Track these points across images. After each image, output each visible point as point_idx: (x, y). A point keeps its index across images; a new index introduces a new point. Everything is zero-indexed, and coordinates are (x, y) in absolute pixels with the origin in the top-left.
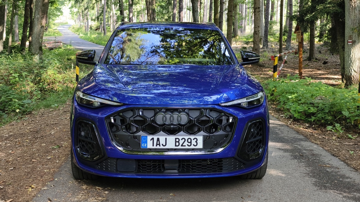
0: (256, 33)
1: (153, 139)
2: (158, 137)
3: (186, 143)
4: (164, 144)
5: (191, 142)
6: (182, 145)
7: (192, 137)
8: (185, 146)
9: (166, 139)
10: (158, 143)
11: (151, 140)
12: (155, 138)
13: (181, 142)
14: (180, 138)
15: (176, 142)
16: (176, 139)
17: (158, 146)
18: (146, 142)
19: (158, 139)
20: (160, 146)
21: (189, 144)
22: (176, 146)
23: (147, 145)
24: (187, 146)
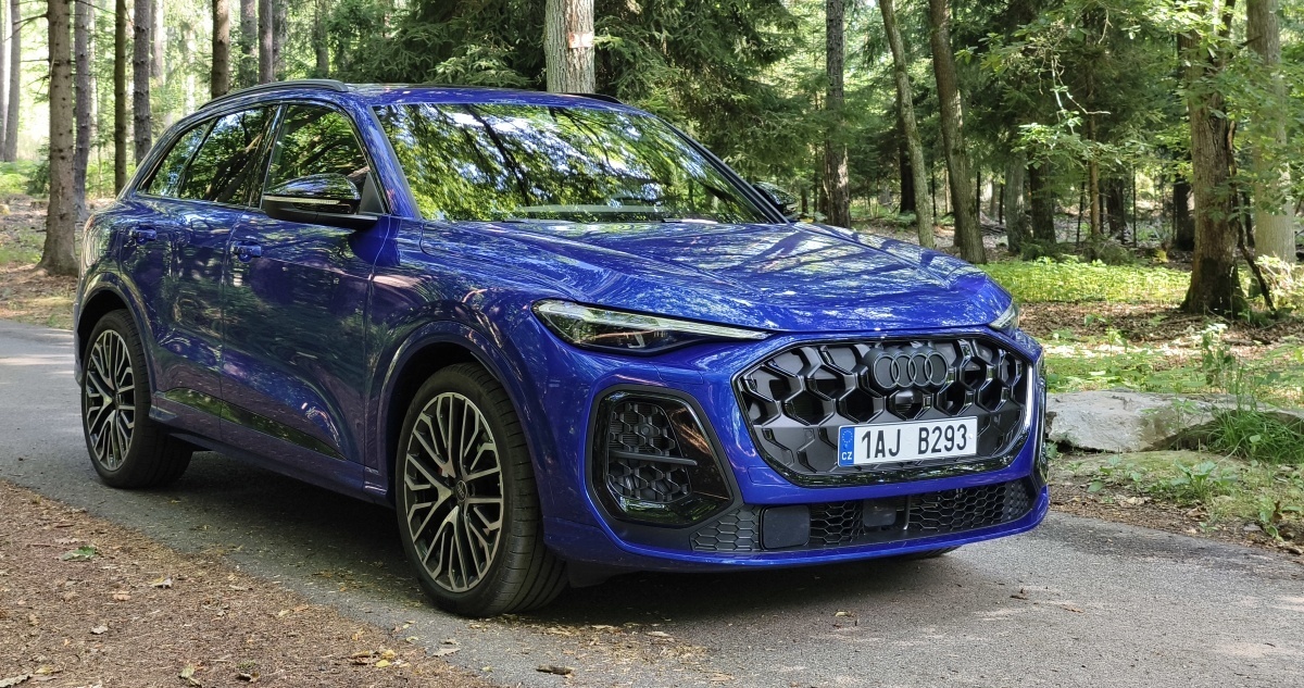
0: (62, 154)
1: (868, 435)
2: (881, 428)
3: (943, 443)
4: (894, 451)
5: (952, 439)
6: (934, 450)
7: (955, 423)
8: (939, 451)
9: (899, 431)
10: (880, 448)
11: (864, 439)
12: (874, 430)
13: (932, 439)
14: (930, 425)
15: (921, 440)
16: (922, 430)
17: (880, 455)
18: (851, 448)
19: (881, 436)
20: (884, 456)
21: (949, 444)
22: (921, 452)
23: (852, 456)
24: (943, 450)
